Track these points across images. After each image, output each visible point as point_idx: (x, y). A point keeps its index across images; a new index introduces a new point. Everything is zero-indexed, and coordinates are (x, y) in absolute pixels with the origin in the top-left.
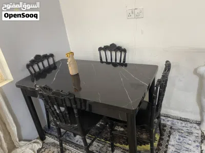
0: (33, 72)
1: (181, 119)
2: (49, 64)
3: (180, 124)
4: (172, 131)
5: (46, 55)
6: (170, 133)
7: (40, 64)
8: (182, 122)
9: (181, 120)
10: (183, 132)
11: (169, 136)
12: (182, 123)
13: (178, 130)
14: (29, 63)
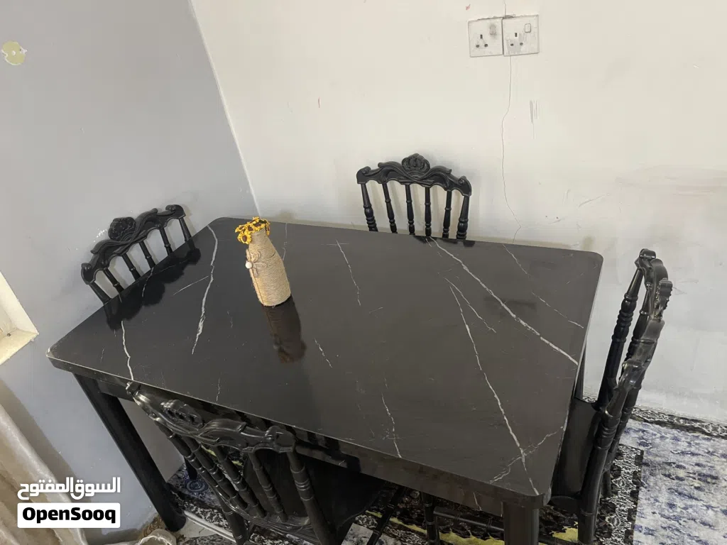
0: (112, 292)
1: (671, 423)
2: (169, 248)
3: (668, 444)
4: (645, 472)
5: (156, 210)
6: (637, 481)
7: (136, 253)
8: (675, 432)
9: (674, 426)
10: (681, 473)
11: (634, 495)
12: (676, 439)
13: (667, 468)
14: (88, 258)
